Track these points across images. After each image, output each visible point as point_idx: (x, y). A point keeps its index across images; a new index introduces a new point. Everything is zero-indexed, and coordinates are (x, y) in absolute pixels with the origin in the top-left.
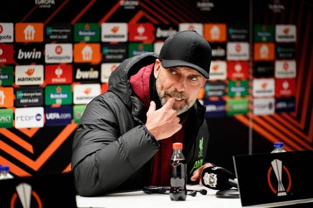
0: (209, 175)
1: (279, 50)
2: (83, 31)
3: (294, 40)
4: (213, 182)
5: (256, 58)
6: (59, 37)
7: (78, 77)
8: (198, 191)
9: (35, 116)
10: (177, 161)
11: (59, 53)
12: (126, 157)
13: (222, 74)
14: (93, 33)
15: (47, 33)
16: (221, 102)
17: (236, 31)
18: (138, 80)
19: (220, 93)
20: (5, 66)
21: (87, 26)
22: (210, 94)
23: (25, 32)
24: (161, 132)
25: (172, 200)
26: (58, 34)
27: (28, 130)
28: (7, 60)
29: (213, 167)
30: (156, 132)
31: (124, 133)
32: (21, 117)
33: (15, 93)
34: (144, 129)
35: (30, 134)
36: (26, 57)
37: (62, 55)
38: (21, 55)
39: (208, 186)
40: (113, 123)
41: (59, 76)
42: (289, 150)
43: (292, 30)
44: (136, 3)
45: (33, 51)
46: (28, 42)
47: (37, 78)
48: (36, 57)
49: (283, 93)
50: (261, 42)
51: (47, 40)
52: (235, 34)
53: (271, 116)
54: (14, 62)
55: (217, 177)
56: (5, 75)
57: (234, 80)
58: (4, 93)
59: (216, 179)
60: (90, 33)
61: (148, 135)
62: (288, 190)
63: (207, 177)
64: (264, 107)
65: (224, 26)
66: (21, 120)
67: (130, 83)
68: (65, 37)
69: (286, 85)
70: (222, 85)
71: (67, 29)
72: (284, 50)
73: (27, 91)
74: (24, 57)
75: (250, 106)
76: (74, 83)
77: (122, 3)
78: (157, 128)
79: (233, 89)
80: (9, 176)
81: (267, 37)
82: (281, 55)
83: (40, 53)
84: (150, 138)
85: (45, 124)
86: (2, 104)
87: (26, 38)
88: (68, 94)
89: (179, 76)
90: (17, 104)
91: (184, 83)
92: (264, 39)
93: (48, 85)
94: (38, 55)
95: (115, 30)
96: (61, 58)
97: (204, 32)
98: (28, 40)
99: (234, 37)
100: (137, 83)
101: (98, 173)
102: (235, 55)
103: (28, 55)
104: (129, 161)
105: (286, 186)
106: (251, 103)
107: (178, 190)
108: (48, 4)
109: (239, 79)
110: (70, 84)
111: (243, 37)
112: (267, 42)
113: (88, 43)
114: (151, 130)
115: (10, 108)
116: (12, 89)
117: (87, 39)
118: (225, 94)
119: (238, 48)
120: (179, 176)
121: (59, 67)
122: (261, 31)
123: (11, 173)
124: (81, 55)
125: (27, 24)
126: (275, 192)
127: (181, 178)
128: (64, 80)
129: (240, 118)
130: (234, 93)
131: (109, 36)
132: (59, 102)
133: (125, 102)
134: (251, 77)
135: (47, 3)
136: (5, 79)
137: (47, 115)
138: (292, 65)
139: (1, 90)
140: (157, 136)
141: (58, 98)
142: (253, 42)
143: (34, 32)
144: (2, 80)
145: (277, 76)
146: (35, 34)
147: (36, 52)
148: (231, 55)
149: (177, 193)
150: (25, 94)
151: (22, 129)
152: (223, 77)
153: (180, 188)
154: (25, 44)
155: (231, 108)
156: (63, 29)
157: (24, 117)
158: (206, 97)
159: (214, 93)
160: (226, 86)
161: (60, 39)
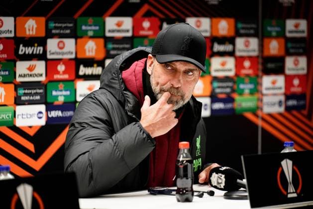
0: (216, 175)
1: (290, 45)
2: (86, 25)
3: (305, 35)
4: (221, 183)
5: (266, 54)
6: (62, 32)
7: (81, 73)
8: (205, 192)
9: (36, 113)
10: (184, 161)
11: (61, 48)
12: (120, 155)
13: (230, 70)
14: (97, 28)
15: (49, 28)
16: (229, 99)
17: (245, 26)
18: (131, 75)
19: (228, 90)
20: (5, 62)
21: (90, 20)
22: (218, 91)
23: (27, 26)
24: (156, 129)
25: (179, 201)
26: (60, 28)
27: (29, 128)
28: (7, 55)
29: (221, 168)
30: (151, 129)
31: (118, 131)
32: (22, 115)
33: (16, 90)
34: (139, 126)
35: (32, 133)
36: (27, 53)
37: (65, 50)
38: (22, 50)
39: (215, 187)
40: (106, 120)
41: (61, 72)
42: (300, 150)
43: (303, 24)
45: (34, 46)
46: (29, 36)
47: (39, 74)
48: (38, 53)
49: (293, 90)
50: (270, 37)
51: (49, 35)
52: (243, 28)
53: (281, 114)
54: (15, 58)
55: (225, 177)
56: (6, 71)
57: (242, 77)
58: (5, 90)
59: (224, 180)
60: (93, 28)
61: (143, 133)
62: (298, 191)
63: (215, 178)
64: (274, 104)
65: (232, 21)
66: (22, 118)
67: (122, 78)
68: (68, 31)
69: (296, 82)
70: (230, 81)
71: (70, 23)
72: (294, 45)
73: (28, 88)
74: (25, 52)
75: (260, 104)
76: (77, 80)
78: (152, 125)
79: (242, 86)
80: (10, 176)
81: (277, 32)
82: (292, 51)
83: (41, 48)
84: (145, 135)
85: (47, 122)
86: (2, 101)
87: (28, 33)
88: (70, 91)
89: (175, 71)
90: (18, 102)
91: (181, 78)
92: (274, 34)
93: (50, 81)
94: (40, 50)
95: (119, 25)
96: (63, 54)
97: (212, 27)
98: (29, 35)
99: (242, 31)
100: (130, 77)
101: (92, 173)
102: (244, 51)
103: (29, 50)
104: (124, 160)
105: (296, 187)
106: (261, 100)
107: (184, 191)
109: (247, 75)
110: (73, 81)
111: (252, 32)
112: (276, 37)
113: (91, 37)
114: (147, 127)
115: (11, 105)
116: (13, 86)
117: (91, 34)
118: (233, 91)
119: (247, 43)
120: (186, 176)
121: (61, 63)
122: (271, 26)
123: (12, 173)
124: (84, 51)
125: (28, 18)
126: (285, 193)
127: (187, 179)
128: (66, 77)
129: (249, 116)
130: (243, 90)
131: (113, 31)
132: (61, 99)
133: (117, 98)
134: (260, 73)
136: (6, 75)
137: (49, 113)
138: (303, 61)
139: (2, 87)
140: (152, 133)
141: (60, 96)
142: (263, 37)
143: (35, 26)
144: (2, 76)
145: (288, 72)
146: (36, 29)
147: (37, 47)
148: (240, 51)
149: (184, 194)
150: (26, 91)
151: (23, 127)
152: (231, 74)
153: (187, 189)
154: (26, 39)
155: (240, 105)
156: (65, 23)
157: (25, 115)
158: (213, 94)
159: (222, 90)
160: (234, 82)
161: (63, 34)
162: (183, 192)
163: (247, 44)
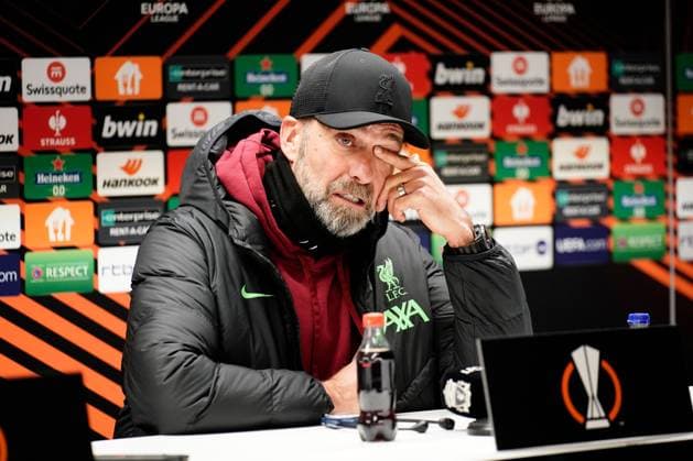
0: (454, 384)
2: (256, 73)
4: (463, 402)
5: (683, 128)
6: (200, 88)
8: (432, 422)
11: (200, 123)
13: (598, 166)
14: (282, 78)
15: (171, 80)
16: (598, 230)
17: (630, 68)
18: (234, 167)
19: (595, 210)
20: (71, 154)
21: (266, 61)
22: (569, 211)
23: (119, 76)
26: (197, 80)
28: (76, 140)
32: (113, 267)
36: (121, 134)
37: (207, 127)
38: (110, 129)
44: (385, 8)
45: (138, 120)
46: (126, 99)
47: (149, 180)
48: (146, 133)
51: (171, 94)
52: (628, 74)
54: (94, 145)
55: (472, 389)
56: (74, 173)
57: (629, 180)
58: (72, 216)
59: (469, 394)
60: (273, 78)
62: (613, 415)
63: (451, 390)
65: (601, 57)
66: (113, 273)
67: (217, 177)
68: (215, 87)
70: (599, 191)
71: (219, 69)
73: (125, 209)
74: (117, 132)
75: (671, 240)
77: (349, 8)
79: (626, 201)
83: (154, 124)
86: (67, 238)
87: (121, 91)
90: (102, 239)
93: (176, 194)
94: (150, 128)
98: (125, 96)
99: (624, 81)
102: (630, 124)
103: (125, 129)
106: (675, 232)
108: (172, 15)
109: (640, 177)
111: (650, 81)
113: (268, 99)
115: (85, 247)
116: (89, 206)
117: (267, 90)
118: (606, 212)
119: (637, 107)
125: (123, 58)
126: (580, 419)
129: (646, 266)
130: (631, 209)
134: (670, 173)
135: (169, 12)
136: (74, 183)
139: (64, 208)
142: (675, 92)
143: (139, 77)
144: (65, 184)
147: (144, 120)
148: (620, 123)
150: (121, 217)
151: (116, 295)
152: (602, 174)
153: (380, 414)
154: (118, 104)
155: (624, 243)
156: (208, 69)
157: (118, 267)
158: (559, 219)
159: (578, 211)
160: (609, 193)
161: (203, 92)
162: (372, 421)
163: (637, 110)
